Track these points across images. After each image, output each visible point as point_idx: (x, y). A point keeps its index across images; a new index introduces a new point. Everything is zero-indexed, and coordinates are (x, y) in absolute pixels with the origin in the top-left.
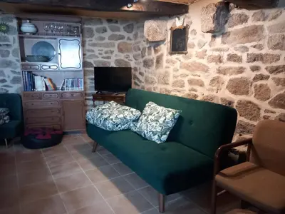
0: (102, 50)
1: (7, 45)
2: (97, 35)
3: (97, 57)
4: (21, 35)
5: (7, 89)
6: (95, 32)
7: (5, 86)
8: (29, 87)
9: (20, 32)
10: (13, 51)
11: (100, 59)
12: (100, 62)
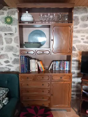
0: (84, 36)
1: (11, 34)
2: (81, 23)
3: (80, 42)
4: (21, 24)
5: (10, 67)
6: (80, 21)
7: (9, 65)
8: (26, 69)
9: (20, 21)
10: (15, 39)
11: (82, 43)
12: (81, 46)
